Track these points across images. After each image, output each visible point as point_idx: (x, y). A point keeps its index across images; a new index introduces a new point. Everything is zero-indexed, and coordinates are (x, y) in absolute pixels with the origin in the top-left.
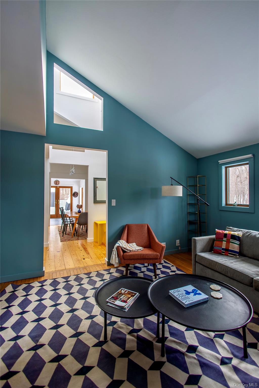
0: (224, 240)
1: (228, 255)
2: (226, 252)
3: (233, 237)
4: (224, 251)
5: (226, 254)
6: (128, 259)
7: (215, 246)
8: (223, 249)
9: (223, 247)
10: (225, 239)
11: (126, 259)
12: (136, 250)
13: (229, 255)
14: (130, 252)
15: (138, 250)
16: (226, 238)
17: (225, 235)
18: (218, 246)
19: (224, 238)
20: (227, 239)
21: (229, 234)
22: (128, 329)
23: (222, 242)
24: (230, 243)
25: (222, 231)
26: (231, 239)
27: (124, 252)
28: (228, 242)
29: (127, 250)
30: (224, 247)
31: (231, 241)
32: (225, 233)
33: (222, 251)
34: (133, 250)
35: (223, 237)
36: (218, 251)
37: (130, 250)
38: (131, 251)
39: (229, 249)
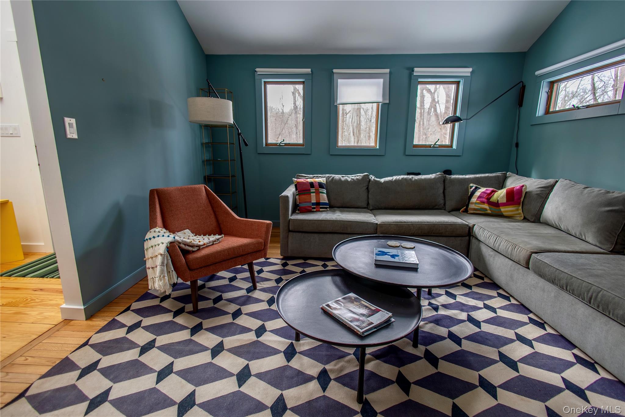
0: (311, 191)
1: (319, 211)
2: (318, 206)
3: (321, 185)
4: (315, 206)
5: (318, 210)
6: (201, 268)
7: (300, 203)
8: (313, 204)
9: (312, 202)
10: (313, 190)
11: (197, 269)
12: (210, 242)
13: (321, 210)
14: (198, 250)
15: (215, 241)
16: (314, 188)
17: (312, 185)
18: (305, 202)
19: (311, 189)
20: (315, 190)
21: (315, 182)
22: (349, 361)
23: (311, 194)
24: (320, 194)
25: (304, 180)
26: (320, 189)
27: (186, 253)
28: (318, 193)
29: (192, 246)
30: (314, 201)
31: (320, 191)
32: (310, 182)
33: (312, 207)
34: (204, 244)
35: (310, 187)
36: (307, 208)
37: (197, 246)
38: (201, 247)
39: (321, 202)
